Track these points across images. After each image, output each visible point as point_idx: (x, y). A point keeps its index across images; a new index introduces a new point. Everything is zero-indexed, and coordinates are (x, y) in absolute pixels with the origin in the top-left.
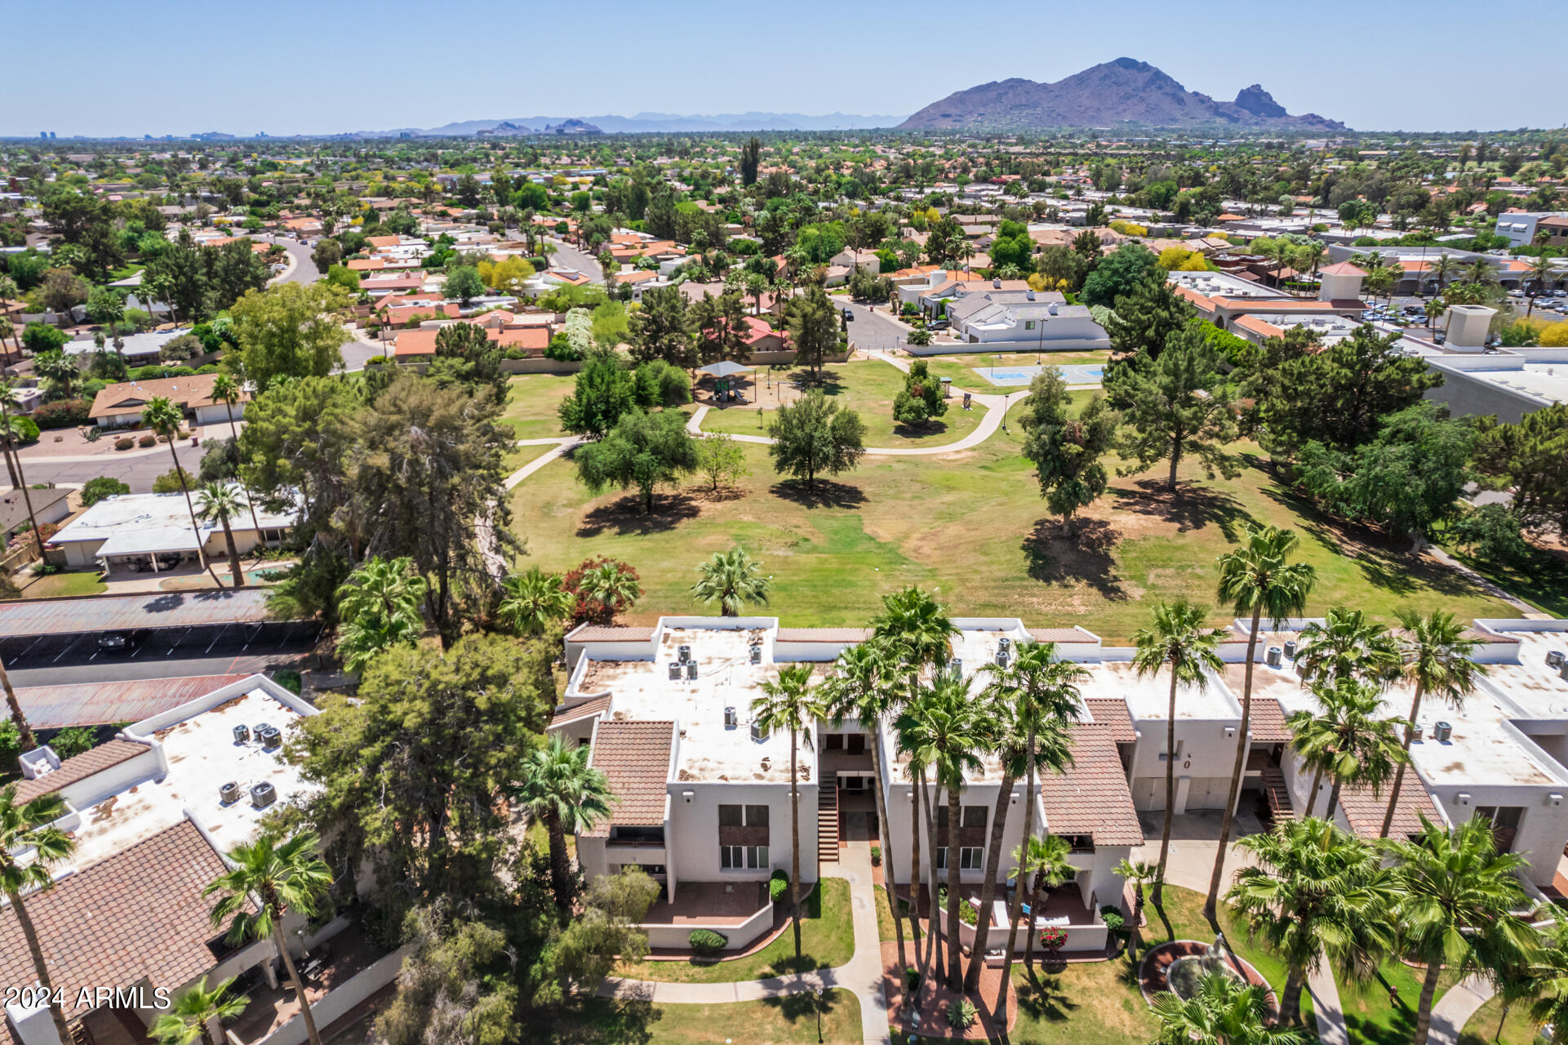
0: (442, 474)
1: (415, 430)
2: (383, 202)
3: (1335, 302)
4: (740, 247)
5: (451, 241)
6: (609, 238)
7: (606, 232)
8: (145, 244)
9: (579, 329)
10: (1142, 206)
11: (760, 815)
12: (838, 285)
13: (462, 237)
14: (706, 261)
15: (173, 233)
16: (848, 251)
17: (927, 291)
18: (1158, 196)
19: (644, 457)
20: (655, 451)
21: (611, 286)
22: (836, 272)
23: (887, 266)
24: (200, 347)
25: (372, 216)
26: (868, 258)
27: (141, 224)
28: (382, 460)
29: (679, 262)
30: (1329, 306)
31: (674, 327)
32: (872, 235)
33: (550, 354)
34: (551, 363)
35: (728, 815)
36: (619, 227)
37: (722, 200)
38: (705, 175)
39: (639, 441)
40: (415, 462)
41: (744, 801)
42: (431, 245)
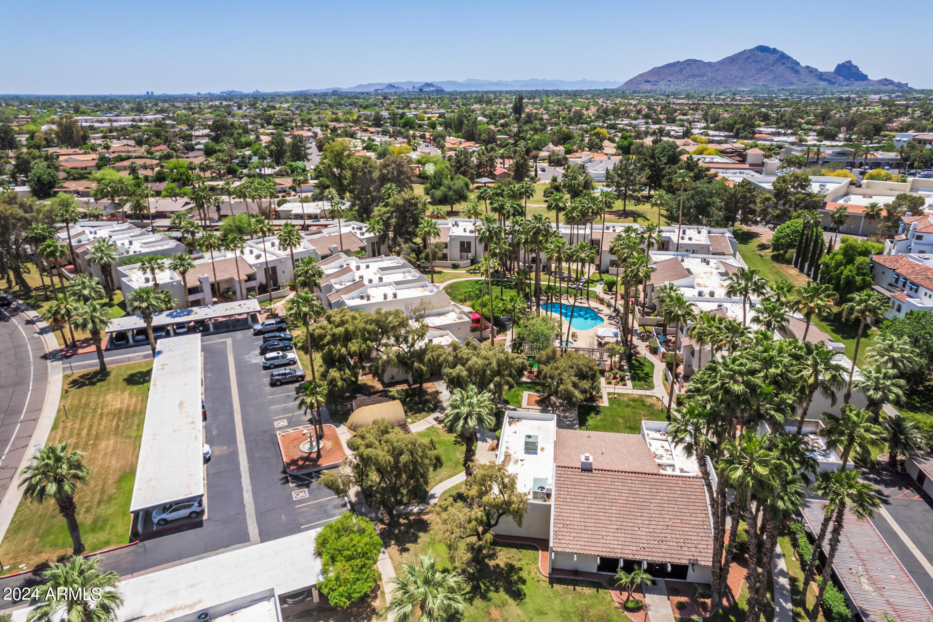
0: (399, 176)
1: (393, 165)
2: (337, 125)
3: (751, 165)
4: (505, 144)
5: (373, 140)
6: (444, 140)
7: (443, 137)
8: (243, 140)
9: (430, 169)
10: (716, 130)
11: (469, 244)
12: (544, 160)
13: (378, 139)
14: (486, 149)
15: (252, 137)
16: (551, 145)
17: (579, 161)
18: (728, 125)
19: (451, 193)
20: (454, 191)
21: (444, 157)
22: (544, 154)
23: (568, 152)
24: (289, 171)
25: (334, 130)
26: (561, 149)
27: (241, 131)
28: (385, 171)
29: (475, 149)
30: (747, 166)
31: (466, 164)
32: (564, 139)
33: (419, 176)
34: (419, 180)
35: (462, 243)
36: (450, 136)
37: (502, 125)
38: (494, 114)
39: (450, 188)
40: (393, 173)
41: (466, 240)
42: (364, 141)
